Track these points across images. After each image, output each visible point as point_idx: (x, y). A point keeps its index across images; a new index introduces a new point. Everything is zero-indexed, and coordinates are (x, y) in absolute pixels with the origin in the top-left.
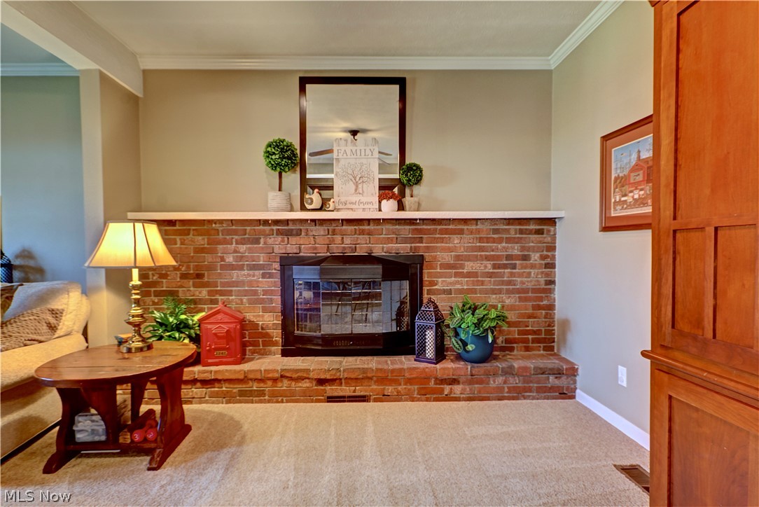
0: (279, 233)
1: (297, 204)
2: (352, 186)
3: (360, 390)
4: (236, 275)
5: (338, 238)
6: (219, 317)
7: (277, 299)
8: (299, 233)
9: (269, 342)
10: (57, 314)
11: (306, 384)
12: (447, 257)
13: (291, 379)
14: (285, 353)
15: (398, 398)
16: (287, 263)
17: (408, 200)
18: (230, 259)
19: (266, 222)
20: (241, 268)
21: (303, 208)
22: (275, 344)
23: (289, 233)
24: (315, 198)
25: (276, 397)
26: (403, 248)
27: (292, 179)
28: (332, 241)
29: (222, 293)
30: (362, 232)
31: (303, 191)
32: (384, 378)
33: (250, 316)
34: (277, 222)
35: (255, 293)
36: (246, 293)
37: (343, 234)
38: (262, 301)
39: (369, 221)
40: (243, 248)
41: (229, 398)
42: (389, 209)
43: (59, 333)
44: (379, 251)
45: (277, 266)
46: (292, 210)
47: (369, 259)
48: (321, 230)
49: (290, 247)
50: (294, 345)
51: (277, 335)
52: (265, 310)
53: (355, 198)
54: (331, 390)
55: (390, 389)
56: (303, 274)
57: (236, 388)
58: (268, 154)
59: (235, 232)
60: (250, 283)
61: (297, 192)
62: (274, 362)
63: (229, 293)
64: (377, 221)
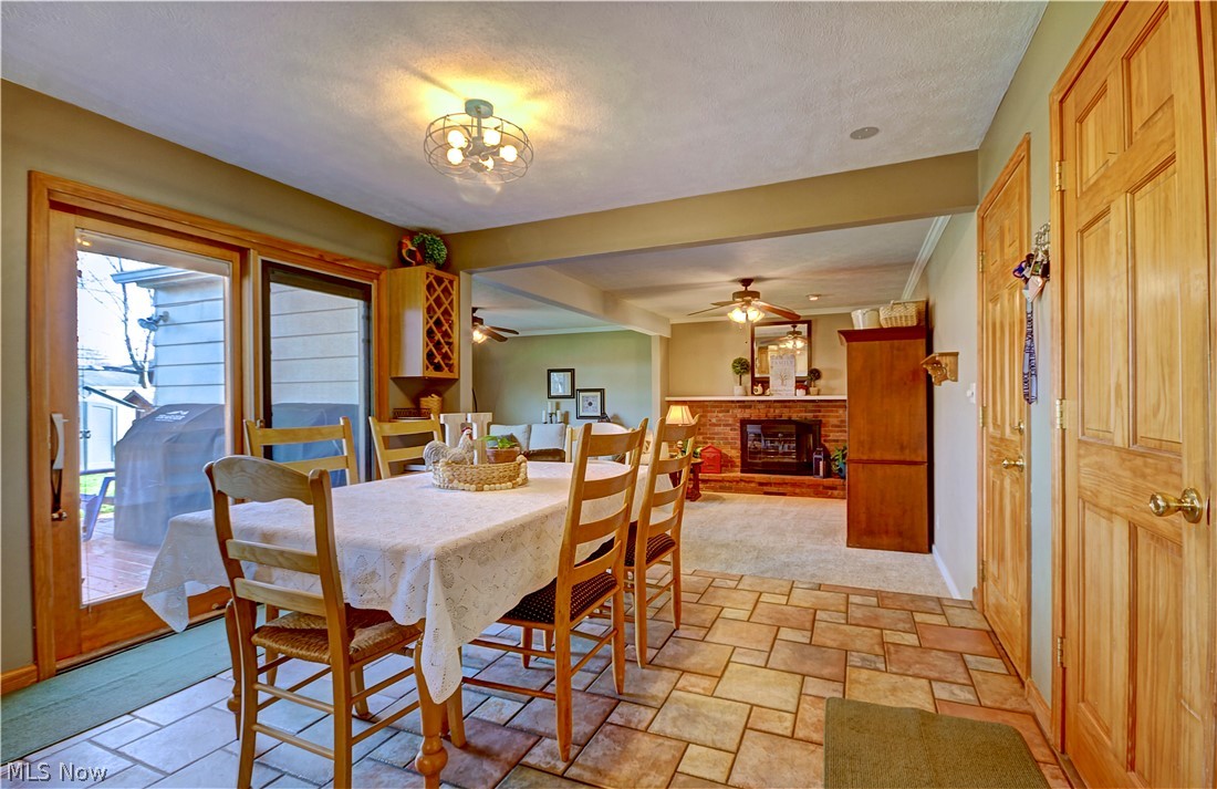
0: (740, 407)
1: (750, 393)
2: (780, 382)
3: (781, 490)
4: (717, 429)
5: (772, 410)
6: (710, 450)
7: (739, 442)
8: (750, 407)
9: (733, 465)
11: (753, 485)
12: (834, 421)
13: (745, 481)
14: (742, 471)
15: (802, 495)
16: (744, 423)
17: (811, 389)
18: (714, 421)
19: (733, 402)
20: (720, 425)
21: (753, 395)
22: (737, 466)
23: (745, 407)
24: (759, 388)
25: (738, 491)
26: (810, 416)
27: (747, 378)
28: (769, 411)
29: (709, 438)
30: (786, 407)
31: (753, 384)
32: (794, 485)
33: (724, 451)
34: (738, 402)
35: (727, 439)
36: (722, 439)
37: (775, 408)
38: (729, 443)
39: (789, 401)
40: (720, 415)
41: (715, 490)
42: (801, 395)
44: (795, 417)
45: (738, 424)
46: (747, 395)
47: (790, 421)
48: (762, 406)
49: (746, 414)
50: (746, 468)
51: (738, 461)
52: (732, 448)
53: (783, 388)
54: (766, 489)
55: (798, 491)
56: (751, 429)
57: (718, 485)
58: (734, 367)
59: (717, 407)
60: (724, 434)
61: (750, 384)
62: (737, 474)
63: (714, 438)
64: (793, 401)
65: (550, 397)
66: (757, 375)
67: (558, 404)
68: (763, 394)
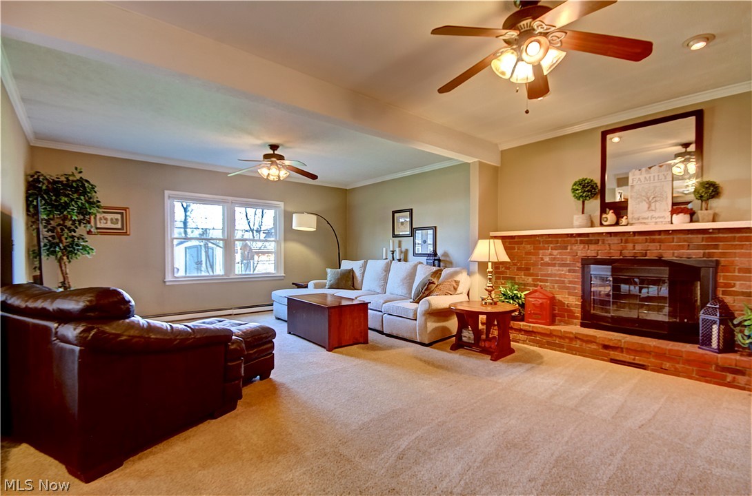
0: (582, 242)
1: (597, 221)
2: (645, 205)
3: (638, 360)
4: (550, 270)
5: (630, 246)
6: (537, 294)
7: (579, 286)
8: (597, 242)
9: (572, 316)
10: (457, 283)
11: (594, 346)
12: (747, 262)
13: (582, 340)
14: (583, 325)
15: (676, 373)
16: (586, 262)
17: (701, 213)
18: (547, 259)
19: (571, 235)
20: (554, 265)
21: (602, 225)
22: (576, 318)
23: (589, 242)
24: (612, 216)
25: (571, 350)
26: (696, 253)
27: (594, 205)
28: (625, 248)
29: (541, 281)
30: (653, 241)
31: (603, 211)
32: (661, 355)
33: (559, 297)
34: (580, 235)
35: (563, 282)
36: (557, 282)
37: (635, 243)
38: (568, 288)
39: (659, 232)
40: (555, 252)
41: (542, 345)
42: (680, 222)
43: (458, 292)
44: (669, 255)
45: (579, 264)
46: (592, 225)
47: (660, 262)
48: (615, 240)
49: (591, 252)
50: (589, 320)
51: (578, 311)
52: (570, 294)
53: (649, 214)
54: (614, 354)
55: (667, 365)
56: (595, 270)
57: (545, 339)
58: (574, 190)
59: (551, 242)
60: (560, 276)
61: (598, 213)
62: (576, 328)
63: (546, 281)
64: (667, 232)
65: (394, 236)
66: (608, 200)
67: (400, 242)
68: (617, 224)
